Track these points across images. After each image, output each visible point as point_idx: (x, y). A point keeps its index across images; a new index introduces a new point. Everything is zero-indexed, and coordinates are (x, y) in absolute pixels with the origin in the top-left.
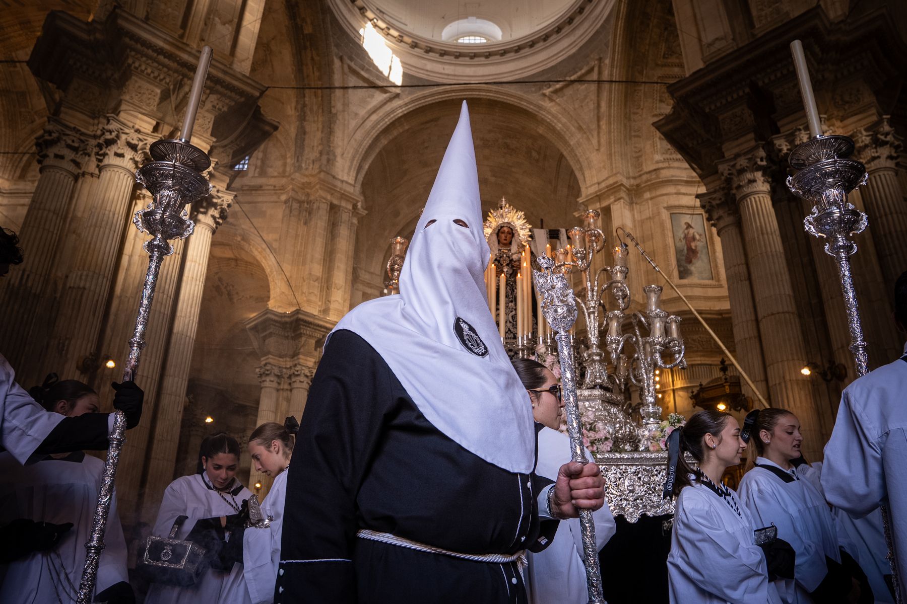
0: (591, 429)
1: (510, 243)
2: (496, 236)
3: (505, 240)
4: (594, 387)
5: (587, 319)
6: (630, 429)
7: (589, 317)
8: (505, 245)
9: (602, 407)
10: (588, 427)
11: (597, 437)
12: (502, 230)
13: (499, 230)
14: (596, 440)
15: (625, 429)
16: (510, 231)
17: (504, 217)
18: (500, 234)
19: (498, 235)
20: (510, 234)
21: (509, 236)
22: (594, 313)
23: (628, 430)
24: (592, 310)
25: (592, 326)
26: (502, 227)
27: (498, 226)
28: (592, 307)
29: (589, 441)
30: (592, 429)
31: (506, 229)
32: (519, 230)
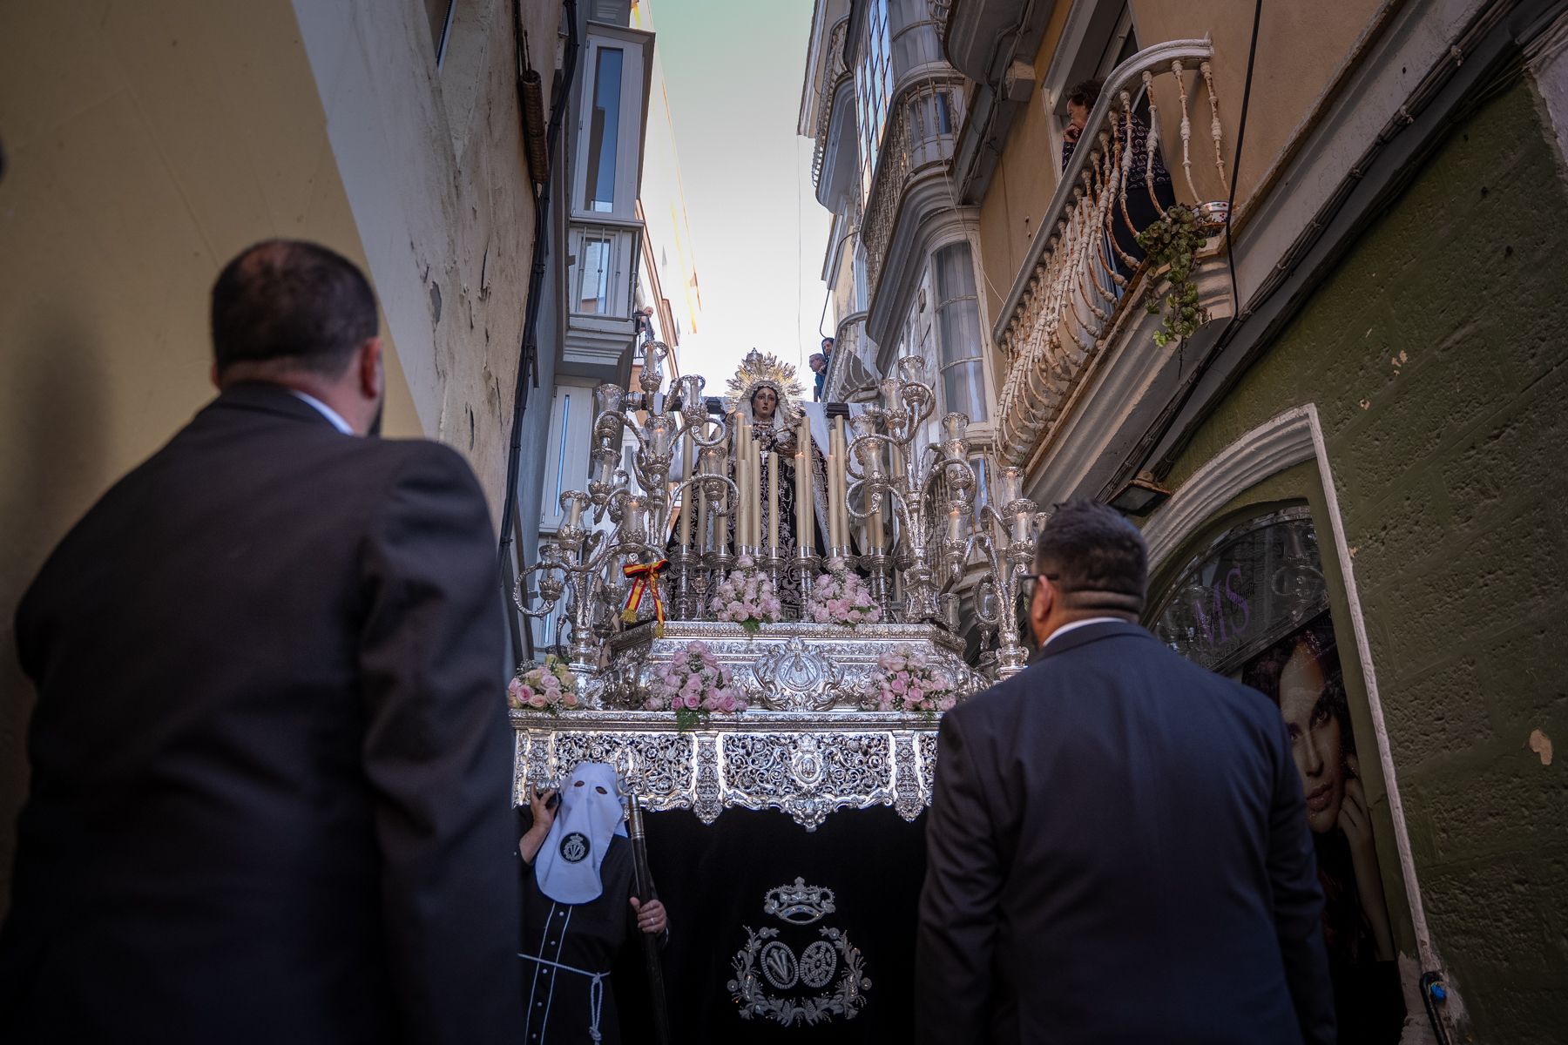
0: (923, 677)
1: (773, 415)
2: (749, 403)
3: (765, 408)
4: (922, 621)
5: (908, 520)
6: (978, 683)
7: (911, 518)
8: (763, 417)
9: (935, 650)
10: (920, 674)
11: (935, 687)
12: (760, 393)
13: (755, 392)
14: (932, 692)
15: (972, 684)
16: (773, 394)
17: (763, 372)
18: (756, 399)
19: (752, 400)
20: (772, 399)
21: (771, 403)
22: (918, 511)
23: (976, 685)
24: (915, 506)
25: (916, 531)
26: (760, 388)
27: (753, 387)
28: (915, 501)
29: (922, 693)
30: (926, 675)
31: (766, 392)
32: (786, 394)
